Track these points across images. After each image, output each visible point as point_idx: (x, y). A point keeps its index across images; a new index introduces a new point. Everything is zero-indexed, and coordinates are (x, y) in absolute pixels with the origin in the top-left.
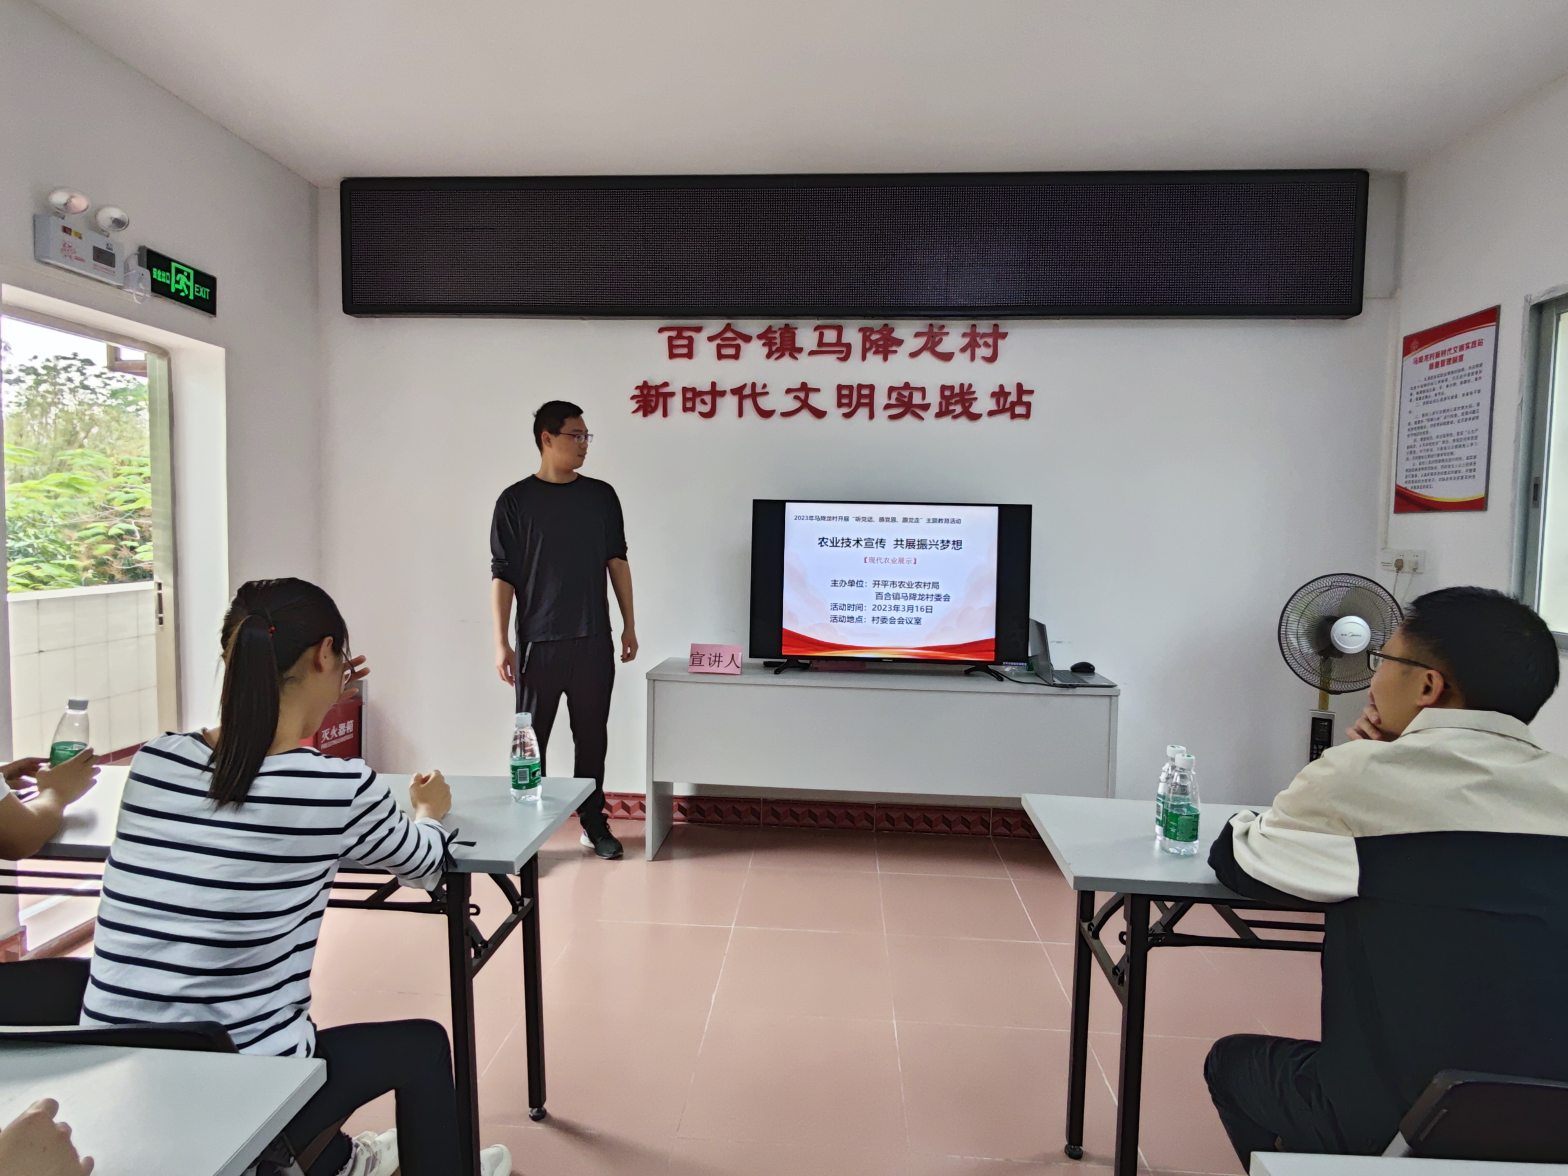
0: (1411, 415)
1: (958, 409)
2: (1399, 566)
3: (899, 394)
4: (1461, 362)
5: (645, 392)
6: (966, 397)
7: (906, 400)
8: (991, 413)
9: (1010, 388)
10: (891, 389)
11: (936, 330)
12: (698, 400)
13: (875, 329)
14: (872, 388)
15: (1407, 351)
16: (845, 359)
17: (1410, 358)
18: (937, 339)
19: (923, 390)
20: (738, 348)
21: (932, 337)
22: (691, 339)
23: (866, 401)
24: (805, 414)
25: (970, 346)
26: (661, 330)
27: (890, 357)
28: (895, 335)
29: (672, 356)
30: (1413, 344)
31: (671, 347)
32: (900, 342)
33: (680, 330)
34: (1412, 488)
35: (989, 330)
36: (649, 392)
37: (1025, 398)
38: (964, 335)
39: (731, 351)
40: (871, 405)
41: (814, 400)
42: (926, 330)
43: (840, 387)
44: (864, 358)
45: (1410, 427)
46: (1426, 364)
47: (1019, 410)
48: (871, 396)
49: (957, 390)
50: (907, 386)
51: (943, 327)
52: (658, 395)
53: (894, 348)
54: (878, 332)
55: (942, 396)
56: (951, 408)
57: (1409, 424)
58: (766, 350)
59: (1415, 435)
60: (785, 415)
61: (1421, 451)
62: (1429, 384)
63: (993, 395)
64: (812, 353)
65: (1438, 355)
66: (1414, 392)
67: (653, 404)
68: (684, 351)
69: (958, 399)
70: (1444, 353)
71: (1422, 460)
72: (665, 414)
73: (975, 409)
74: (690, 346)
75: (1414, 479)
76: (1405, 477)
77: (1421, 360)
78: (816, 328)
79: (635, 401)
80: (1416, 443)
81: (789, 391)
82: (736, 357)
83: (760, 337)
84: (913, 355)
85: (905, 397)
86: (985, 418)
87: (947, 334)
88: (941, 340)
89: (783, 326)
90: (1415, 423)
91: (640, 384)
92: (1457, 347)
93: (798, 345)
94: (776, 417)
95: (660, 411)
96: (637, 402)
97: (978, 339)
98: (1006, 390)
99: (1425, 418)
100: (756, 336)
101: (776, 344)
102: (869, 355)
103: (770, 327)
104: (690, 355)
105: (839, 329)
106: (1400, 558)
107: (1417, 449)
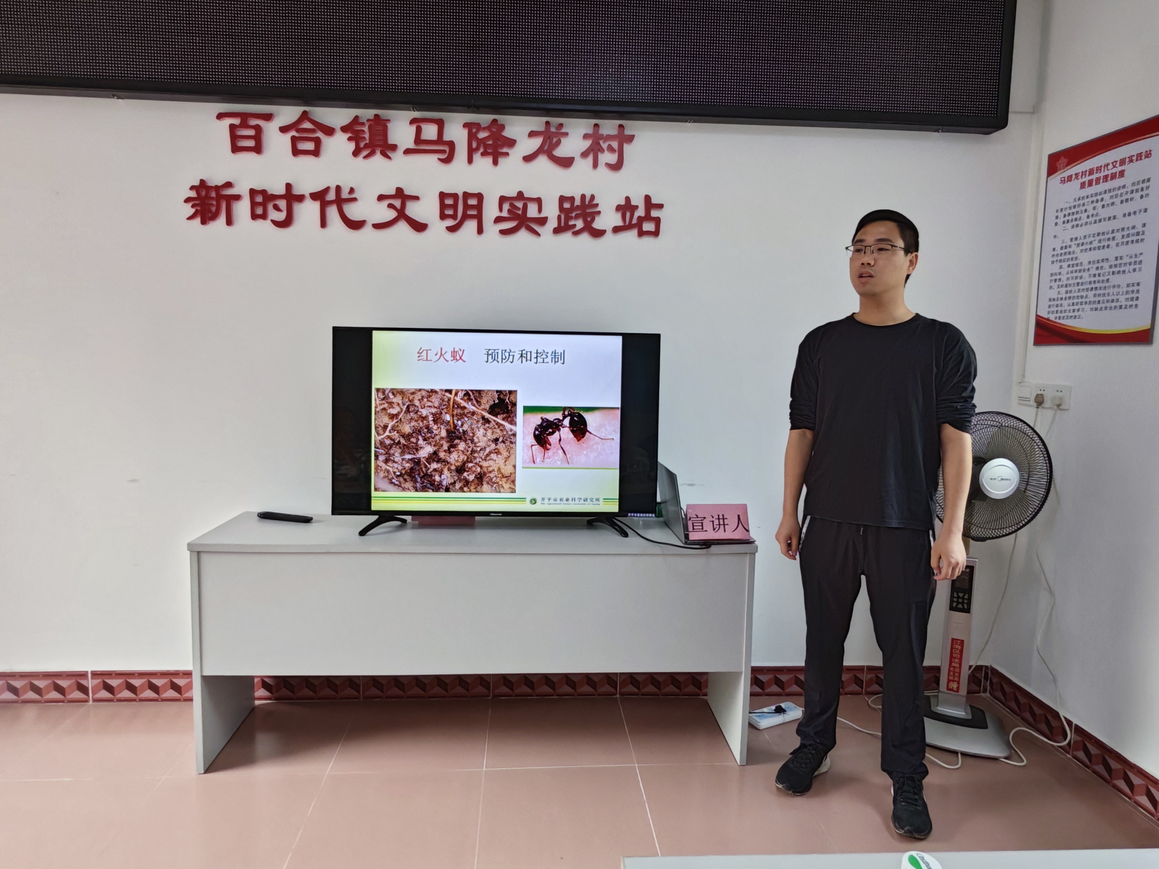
0: (1056, 239)
1: (579, 224)
2: (1039, 401)
3: (512, 205)
4: (1122, 178)
5: (203, 193)
6: (588, 211)
7: (520, 212)
8: (616, 230)
9: (638, 201)
10: (503, 200)
11: (553, 130)
12: (270, 207)
13: (482, 126)
14: (480, 197)
15: (1052, 170)
16: (448, 160)
17: (1057, 178)
18: (555, 140)
19: (539, 201)
20: (318, 142)
21: (549, 137)
22: (258, 129)
23: (474, 212)
24: (402, 226)
25: (593, 150)
26: (220, 116)
27: (501, 160)
28: (508, 133)
29: (235, 149)
30: (1060, 162)
31: (234, 138)
32: (512, 143)
33: (245, 117)
34: (1056, 318)
35: (614, 132)
36: (207, 193)
37: (654, 213)
38: (586, 137)
39: (310, 146)
40: (479, 218)
41: (413, 210)
42: (542, 128)
43: (443, 196)
44: (470, 161)
45: (1055, 253)
46: (1076, 184)
47: (648, 226)
48: (479, 207)
49: (578, 202)
50: (520, 195)
51: (561, 125)
52: (220, 197)
53: (505, 150)
54: (484, 129)
55: (561, 208)
56: (571, 223)
57: (1054, 249)
58: (352, 146)
59: (1060, 261)
60: (377, 226)
61: (1068, 279)
62: (1079, 205)
63: (619, 208)
64: (408, 152)
65: (1091, 172)
66: (1061, 215)
67: (214, 209)
68: (251, 143)
69: (579, 212)
70: (1099, 169)
71: (1069, 289)
72: (229, 222)
73: (598, 224)
74: (258, 137)
75: (1059, 309)
76: (1047, 306)
77: (1070, 178)
78: (413, 121)
79: (190, 204)
80: (1062, 270)
81: (381, 198)
82: (316, 153)
83: (344, 129)
84: (528, 159)
85: (519, 209)
86: (609, 236)
87: (566, 134)
88: (559, 143)
89: (372, 117)
90: (1062, 248)
91: (197, 183)
92: (1116, 162)
93: (391, 141)
94: (368, 229)
95: (222, 219)
96: (193, 206)
97: (601, 142)
98: (633, 203)
99: (1074, 242)
100: (339, 129)
101: (364, 138)
102: (477, 157)
103: (356, 117)
104: (258, 149)
105: (440, 124)
106: (1039, 392)
107: (1064, 278)
